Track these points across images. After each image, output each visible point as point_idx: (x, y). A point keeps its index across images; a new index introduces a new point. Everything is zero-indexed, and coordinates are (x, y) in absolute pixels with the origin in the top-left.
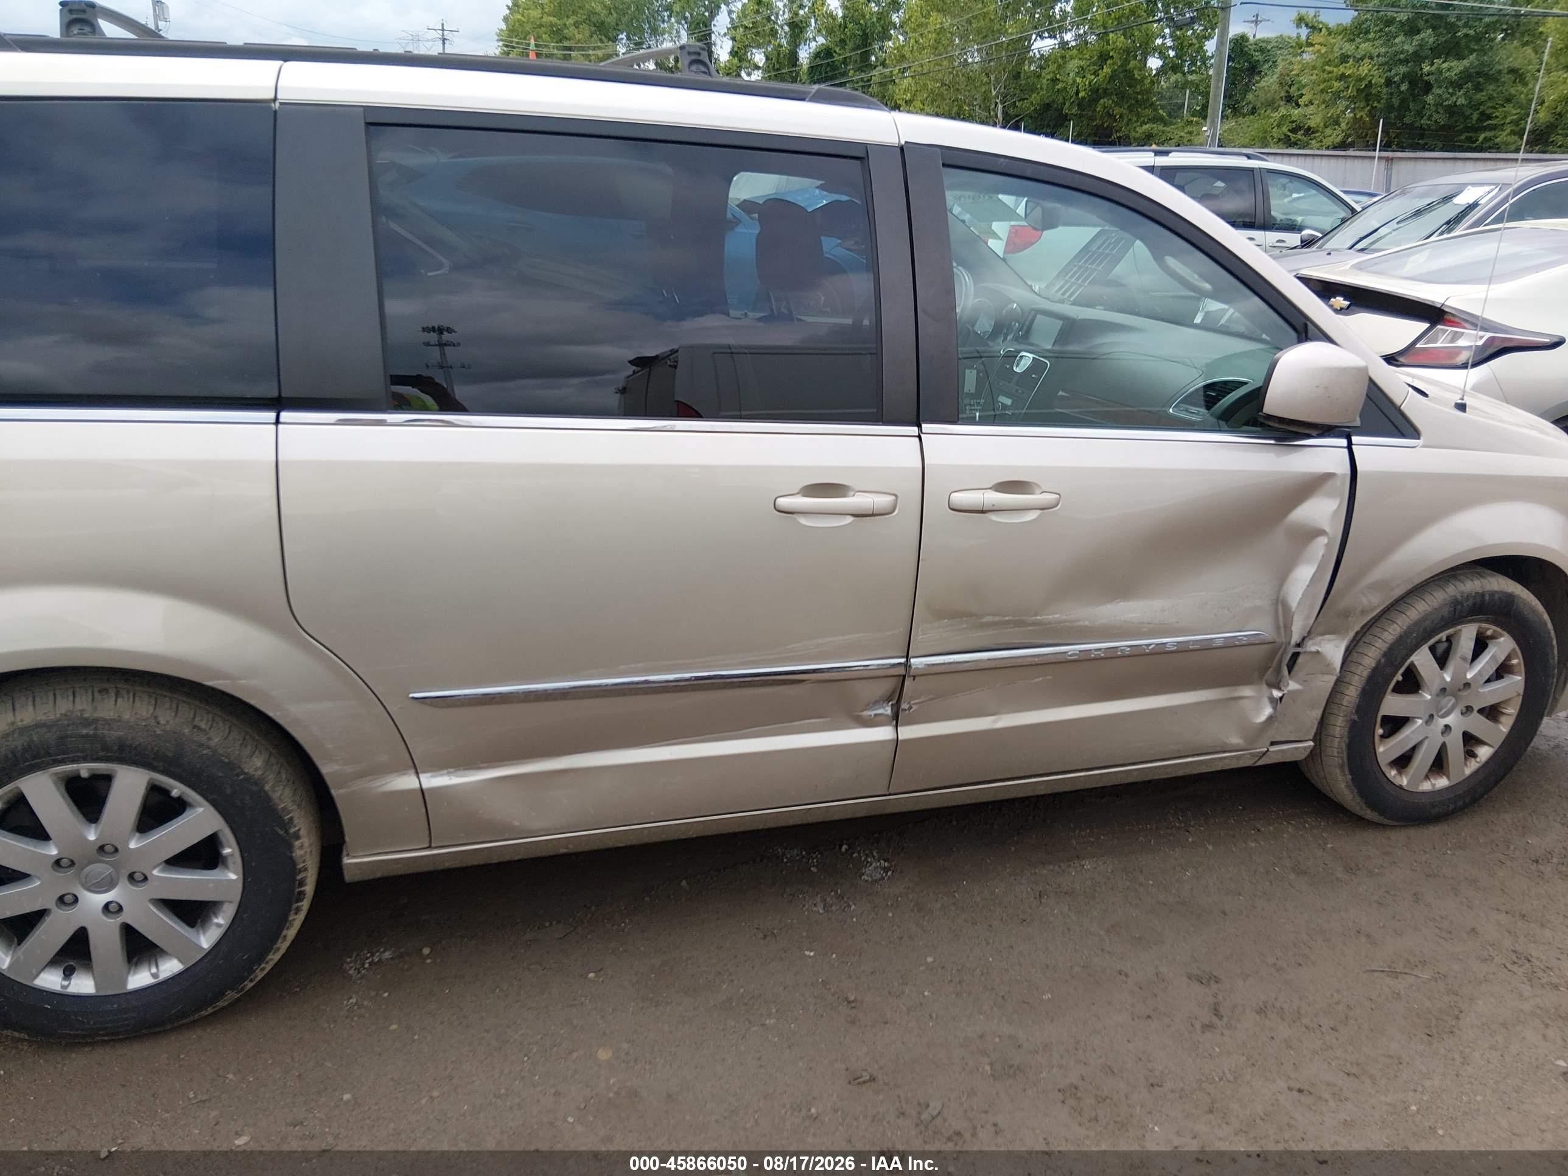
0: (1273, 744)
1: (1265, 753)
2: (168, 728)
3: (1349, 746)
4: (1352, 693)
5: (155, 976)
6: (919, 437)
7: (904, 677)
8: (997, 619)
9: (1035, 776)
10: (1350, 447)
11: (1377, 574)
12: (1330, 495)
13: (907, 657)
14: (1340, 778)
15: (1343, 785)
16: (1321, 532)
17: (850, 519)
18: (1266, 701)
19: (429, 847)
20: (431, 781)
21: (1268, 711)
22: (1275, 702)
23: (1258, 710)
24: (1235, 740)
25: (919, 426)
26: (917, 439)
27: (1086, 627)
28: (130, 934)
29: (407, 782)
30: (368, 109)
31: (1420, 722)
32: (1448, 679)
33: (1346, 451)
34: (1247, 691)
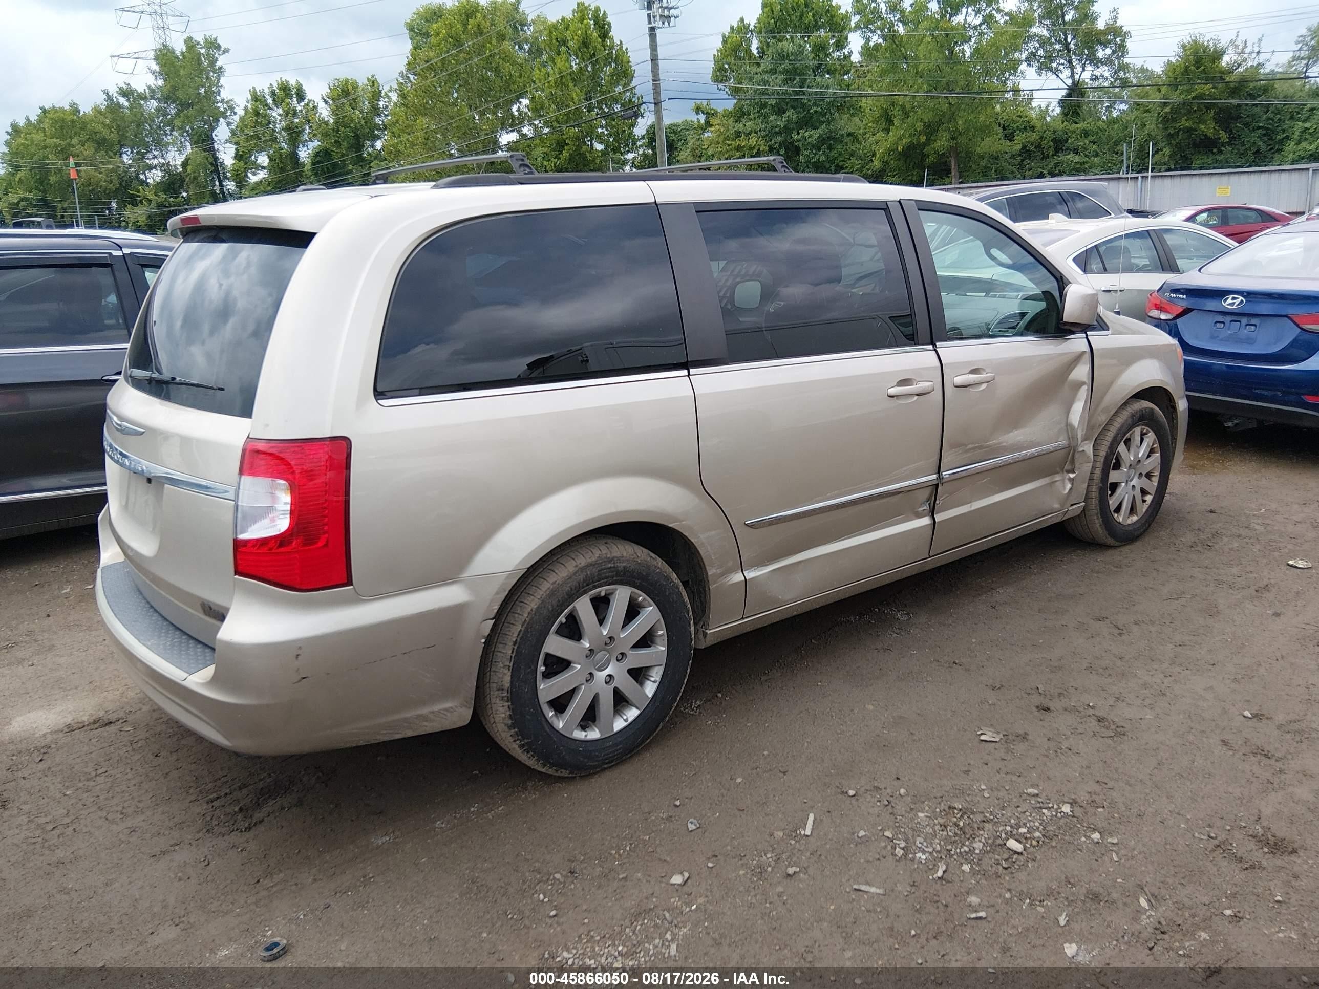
0: (1072, 505)
1: (1066, 512)
2: (642, 558)
3: (1100, 501)
4: (1098, 471)
5: (626, 720)
6: (936, 351)
7: (937, 486)
8: (973, 446)
9: (991, 535)
10: (1087, 338)
11: (1103, 405)
12: (1085, 364)
13: (939, 472)
14: (1097, 521)
15: (1098, 525)
16: (1083, 383)
17: (916, 397)
18: (1067, 481)
19: (743, 618)
20: (750, 574)
21: (1069, 486)
22: (1072, 481)
23: (1064, 488)
24: (1056, 506)
25: (934, 345)
26: (934, 352)
27: (1005, 446)
28: (617, 693)
29: (738, 577)
30: (696, 204)
31: (1123, 484)
32: (1132, 459)
33: (1085, 340)
34: (1058, 477)
